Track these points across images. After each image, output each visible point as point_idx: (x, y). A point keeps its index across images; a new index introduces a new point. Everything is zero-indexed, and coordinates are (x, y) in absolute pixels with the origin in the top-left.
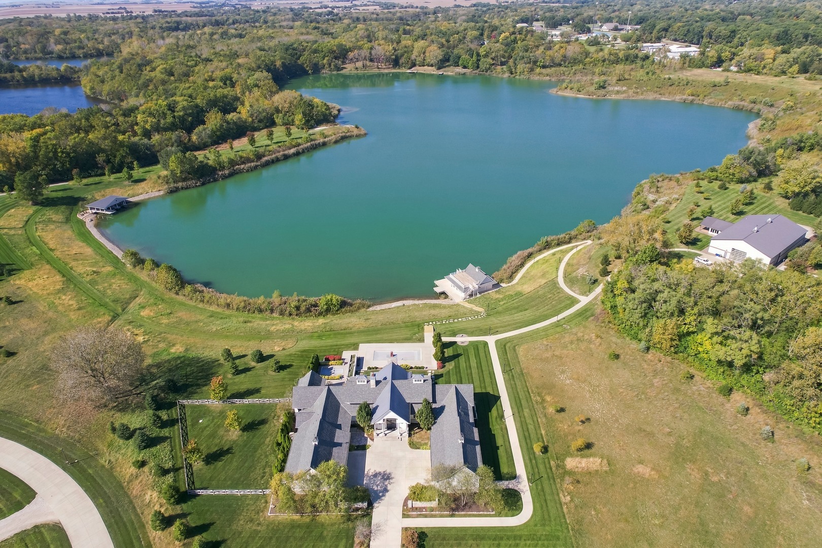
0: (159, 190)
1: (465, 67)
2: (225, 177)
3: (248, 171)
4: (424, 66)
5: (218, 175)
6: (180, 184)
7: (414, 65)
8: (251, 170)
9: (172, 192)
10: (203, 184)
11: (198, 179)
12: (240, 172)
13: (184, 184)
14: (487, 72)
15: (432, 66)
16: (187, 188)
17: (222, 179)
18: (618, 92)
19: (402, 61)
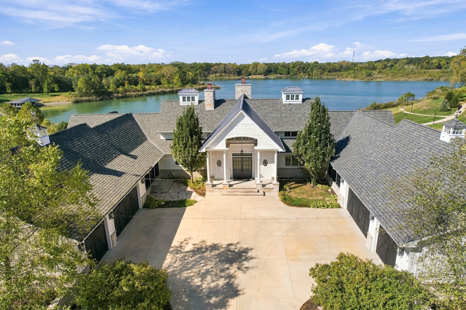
0: (68, 101)
1: (281, 74)
2: (118, 98)
3: (135, 96)
4: (256, 75)
5: (113, 95)
6: (84, 98)
7: (251, 75)
8: (138, 96)
9: (77, 102)
10: (100, 100)
11: (99, 96)
12: (130, 96)
13: (87, 98)
14: (294, 76)
15: (261, 74)
16: (89, 101)
17: (116, 99)
18: (380, 77)
19: (243, 72)
